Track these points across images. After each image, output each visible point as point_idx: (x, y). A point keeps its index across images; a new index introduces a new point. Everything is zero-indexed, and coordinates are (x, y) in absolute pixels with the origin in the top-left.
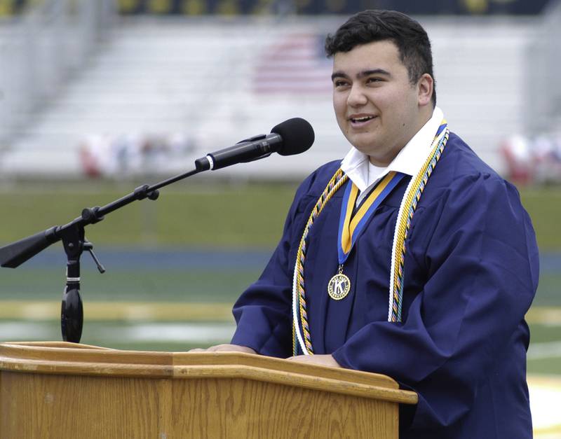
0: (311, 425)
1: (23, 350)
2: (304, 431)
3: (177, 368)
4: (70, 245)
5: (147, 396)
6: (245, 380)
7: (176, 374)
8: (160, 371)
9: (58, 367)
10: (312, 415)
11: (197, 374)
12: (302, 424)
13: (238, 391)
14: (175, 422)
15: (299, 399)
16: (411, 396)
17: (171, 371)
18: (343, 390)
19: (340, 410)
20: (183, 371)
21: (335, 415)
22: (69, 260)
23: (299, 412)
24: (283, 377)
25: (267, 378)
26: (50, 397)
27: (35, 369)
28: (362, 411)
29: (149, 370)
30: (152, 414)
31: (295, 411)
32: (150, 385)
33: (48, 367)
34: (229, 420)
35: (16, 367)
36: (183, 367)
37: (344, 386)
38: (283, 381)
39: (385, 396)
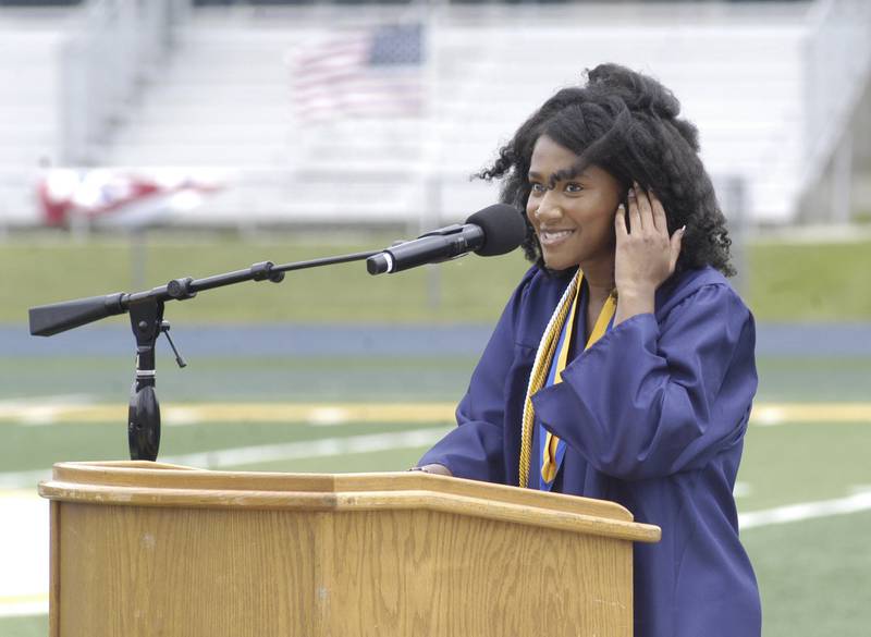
0: (517, 574)
1: (105, 473)
2: (509, 581)
3: (342, 496)
4: (142, 324)
5: (296, 536)
6: (430, 512)
7: (341, 505)
8: (317, 500)
9: (163, 497)
10: (519, 560)
11: (368, 505)
12: (506, 574)
13: (420, 526)
14: (338, 572)
15: (502, 537)
16: (651, 531)
17: (333, 500)
18: (560, 524)
19: (556, 552)
20: (350, 501)
21: (549, 559)
22: (139, 345)
23: (502, 556)
24: (482, 507)
25: (460, 509)
26: (150, 540)
27: (128, 499)
28: (585, 552)
29: (301, 499)
30: (305, 561)
31: (496, 555)
32: (300, 521)
33: (149, 496)
34: (410, 568)
35: (98, 498)
36: (349, 494)
37: (563, 518)
38: (482, 512)
39: (617, 531)
